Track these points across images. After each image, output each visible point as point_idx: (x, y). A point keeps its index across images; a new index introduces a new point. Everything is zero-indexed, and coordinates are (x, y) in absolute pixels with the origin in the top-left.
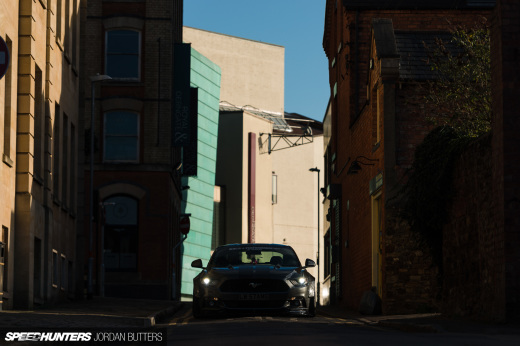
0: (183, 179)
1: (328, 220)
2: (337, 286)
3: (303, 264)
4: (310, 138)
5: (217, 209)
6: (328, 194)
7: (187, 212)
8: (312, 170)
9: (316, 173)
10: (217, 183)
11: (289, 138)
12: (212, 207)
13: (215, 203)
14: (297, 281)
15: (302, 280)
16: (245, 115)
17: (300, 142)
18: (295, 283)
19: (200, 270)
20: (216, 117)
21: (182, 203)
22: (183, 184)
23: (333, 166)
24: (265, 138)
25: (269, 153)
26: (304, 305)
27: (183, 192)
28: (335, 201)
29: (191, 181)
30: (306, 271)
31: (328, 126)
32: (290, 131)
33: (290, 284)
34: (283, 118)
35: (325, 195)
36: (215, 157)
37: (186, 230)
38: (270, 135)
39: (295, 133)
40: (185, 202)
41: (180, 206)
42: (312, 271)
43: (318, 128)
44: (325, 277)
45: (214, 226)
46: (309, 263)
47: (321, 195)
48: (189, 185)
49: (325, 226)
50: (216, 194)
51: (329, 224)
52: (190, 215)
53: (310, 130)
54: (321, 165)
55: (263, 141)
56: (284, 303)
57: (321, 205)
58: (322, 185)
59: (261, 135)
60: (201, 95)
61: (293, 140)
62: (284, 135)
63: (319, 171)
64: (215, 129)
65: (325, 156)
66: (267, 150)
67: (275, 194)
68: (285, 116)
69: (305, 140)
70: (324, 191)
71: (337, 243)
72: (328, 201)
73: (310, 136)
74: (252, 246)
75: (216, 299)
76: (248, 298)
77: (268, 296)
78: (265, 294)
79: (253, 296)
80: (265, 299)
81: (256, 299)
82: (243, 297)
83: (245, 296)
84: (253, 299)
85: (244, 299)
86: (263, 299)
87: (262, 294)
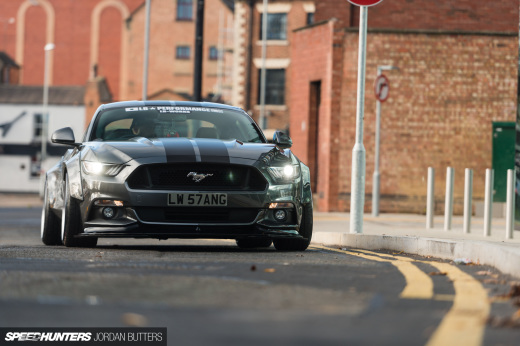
18: (276, 173)
74: (170, 106)
75: (118, 203)
76: (186, 203)
77: (226, 198)
78: (219, 194)
79: (196, 199)
80: (219, 205)
81: (202, 204)
82: (176, 201)
83: (180, 199)
84: (195, 204)
85: (176, 204)
86: (215, 204)
87: (215, 194)
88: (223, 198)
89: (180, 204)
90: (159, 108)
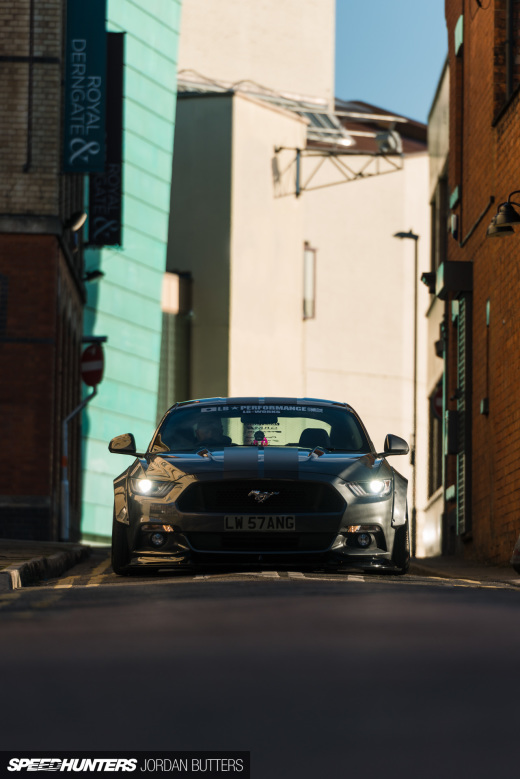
0: (88, 253)
1: (439, 354)
2: (460, 510)
3: (379, 448)
4: (396, 160)
5: (172, 329)
6: (440, 285)
7: (98, 332)
8: (401, 235)
9: (410, 242)
10: (171, 268)
11: (345, 159)
12: (157, 325)
13: (165, 316)
14: (363, 486)
15: (377, 485)
16: (238, 103)
17: (371, 169)
18: (359, 490)
19: (130, 460)
20: (168, 107)
21: (86, 313)
22: (88, 266)
23: (452, 220)
24: (286, 159)
25: (298, 194)
26: (382, 545)
27: (88, 285)
28: (455, 304)
29: (108, 258)
30: (385, 464)
31: (440, 134)
32: (347, 142)
33: (347, 493)
34: (331, 113)
35: (432, 291)
36: (165, 205)
37: (95, 377)
38: (298, 151)
39: (360, 148)
40: (93, 310)
41: (80, 319)
42: (401, 463)
43: (415, 136)
44: (431, 492)
45: (163, 370)
46: (393, 444)
47: (424, 289)
48: (104, 267)
49: (431, 369)
50: (168, 293)
51: (440, 365)
52: (104, 339)
53: (395, 140)
54: (421, 221)
55: (282, 166)
56: (332, 539)
57: (423, 321)
58: (425, 266)
59: (277, 151)
60: (132, 54)
61: (357, 163)
62: (333, 152)
63: (416, 238)
64: (165, 135)
65: (433, 204)
66: (292, 188)
67: (309, 298)
68: (337, 108)
69: (383, 163)
70: (430, 279)
71: (461, 405)
72: (440, 305)
73: (394, 153)
74: (257, 404)
75: (168, 529)
76: (246, 527)
77: (293, 521)
78: (285, 516)
79: (258, 522)
80: (286, 529)
81: (265, 529)
82: (234, 526)
83: (239, 523)
84: (257, 529)
85: (235, 529)
86: (280, 529)
87: (280, 516)
88: (290, 521)
89: (239, 529)
90: (242, 408)
